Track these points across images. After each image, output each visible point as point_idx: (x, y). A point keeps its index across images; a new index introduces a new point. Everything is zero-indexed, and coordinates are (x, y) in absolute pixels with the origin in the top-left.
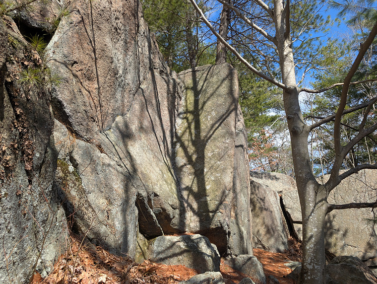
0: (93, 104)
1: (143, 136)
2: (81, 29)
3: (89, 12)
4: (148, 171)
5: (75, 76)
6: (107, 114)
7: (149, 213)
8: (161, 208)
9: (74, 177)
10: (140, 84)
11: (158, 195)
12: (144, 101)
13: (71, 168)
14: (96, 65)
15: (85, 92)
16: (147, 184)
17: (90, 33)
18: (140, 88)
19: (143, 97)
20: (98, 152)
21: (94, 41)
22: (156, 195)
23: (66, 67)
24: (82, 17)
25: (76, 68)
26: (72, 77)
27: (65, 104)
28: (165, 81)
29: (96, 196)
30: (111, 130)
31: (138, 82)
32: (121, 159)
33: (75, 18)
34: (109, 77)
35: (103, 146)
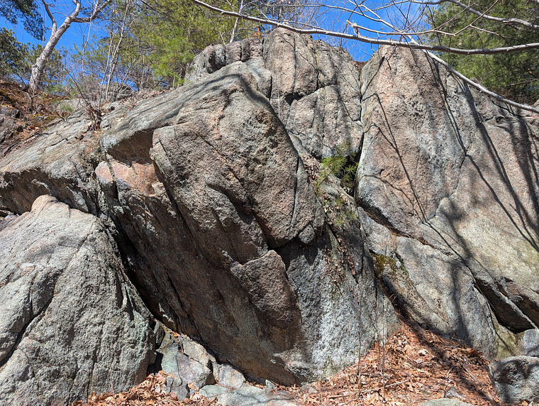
0: (407, 200)
1: (479, 212)
2: (381, 138)
3: (384, 120)
4: (493, 253)
5: (385, 182)
6: (426, 203)
7: (503, 301)
8: (520, 295)
9: (402, 272)
10: (465, 151)
11: (511, 281)
12: (475, 169)
13: (398, 263)
14: (402, 162)
15: (396, 192)
16: (491, 269)
17: (389, 137)
18: (466, 155)
19: (472, 166)
20: (419, 245)
21: (395, 142)
22: (508, 280)
23: (376, 177)
24: (379, 128)
25: (384, 174)
26: (382, 184)
27: (382, 209)
28: (506, 129)
29: (425, 286)
30: (437, 217)
31: (463, 151)
32: (449, 246)
33: (374, 131)
34: (420, 166)
35: (425, 238)
